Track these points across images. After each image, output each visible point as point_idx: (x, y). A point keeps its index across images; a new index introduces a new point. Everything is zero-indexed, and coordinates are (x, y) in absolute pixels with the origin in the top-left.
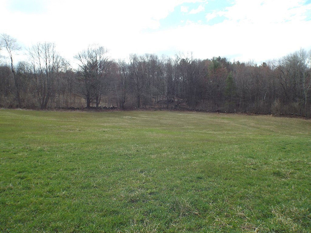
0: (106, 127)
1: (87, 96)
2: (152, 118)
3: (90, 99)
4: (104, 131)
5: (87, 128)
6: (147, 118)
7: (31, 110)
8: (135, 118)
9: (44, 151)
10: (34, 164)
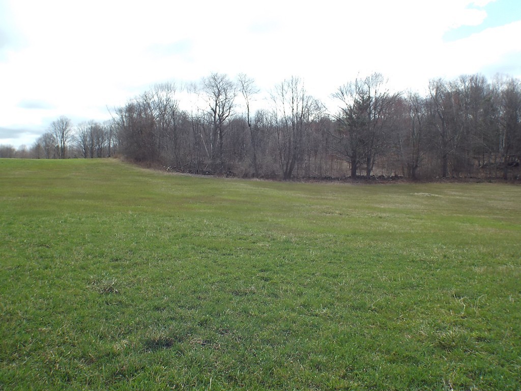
0: (384, 211)
1: (352, 157)
2: (471, 197)
3: (357, 164)
4: (381, 217)
5: (352, 211)
6: (460, 196)
7: (271, 181)
8: (437, 195)
9: (291, 242)
10: (280, 260)
